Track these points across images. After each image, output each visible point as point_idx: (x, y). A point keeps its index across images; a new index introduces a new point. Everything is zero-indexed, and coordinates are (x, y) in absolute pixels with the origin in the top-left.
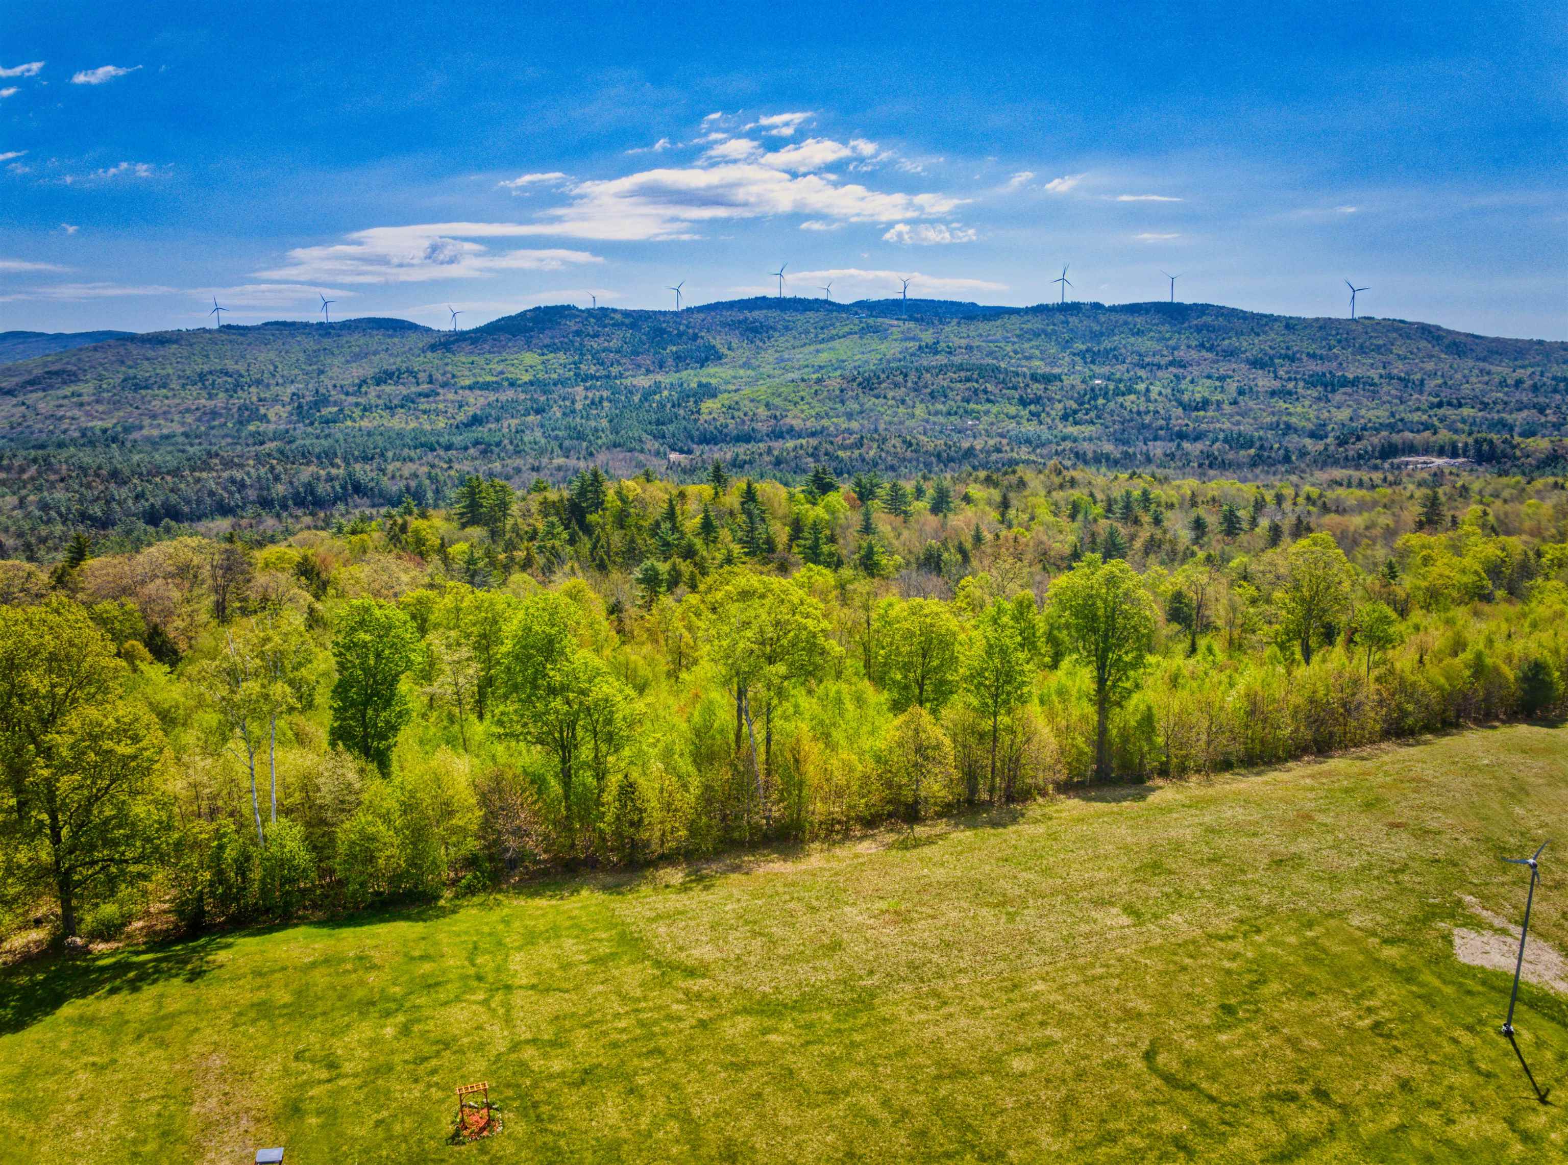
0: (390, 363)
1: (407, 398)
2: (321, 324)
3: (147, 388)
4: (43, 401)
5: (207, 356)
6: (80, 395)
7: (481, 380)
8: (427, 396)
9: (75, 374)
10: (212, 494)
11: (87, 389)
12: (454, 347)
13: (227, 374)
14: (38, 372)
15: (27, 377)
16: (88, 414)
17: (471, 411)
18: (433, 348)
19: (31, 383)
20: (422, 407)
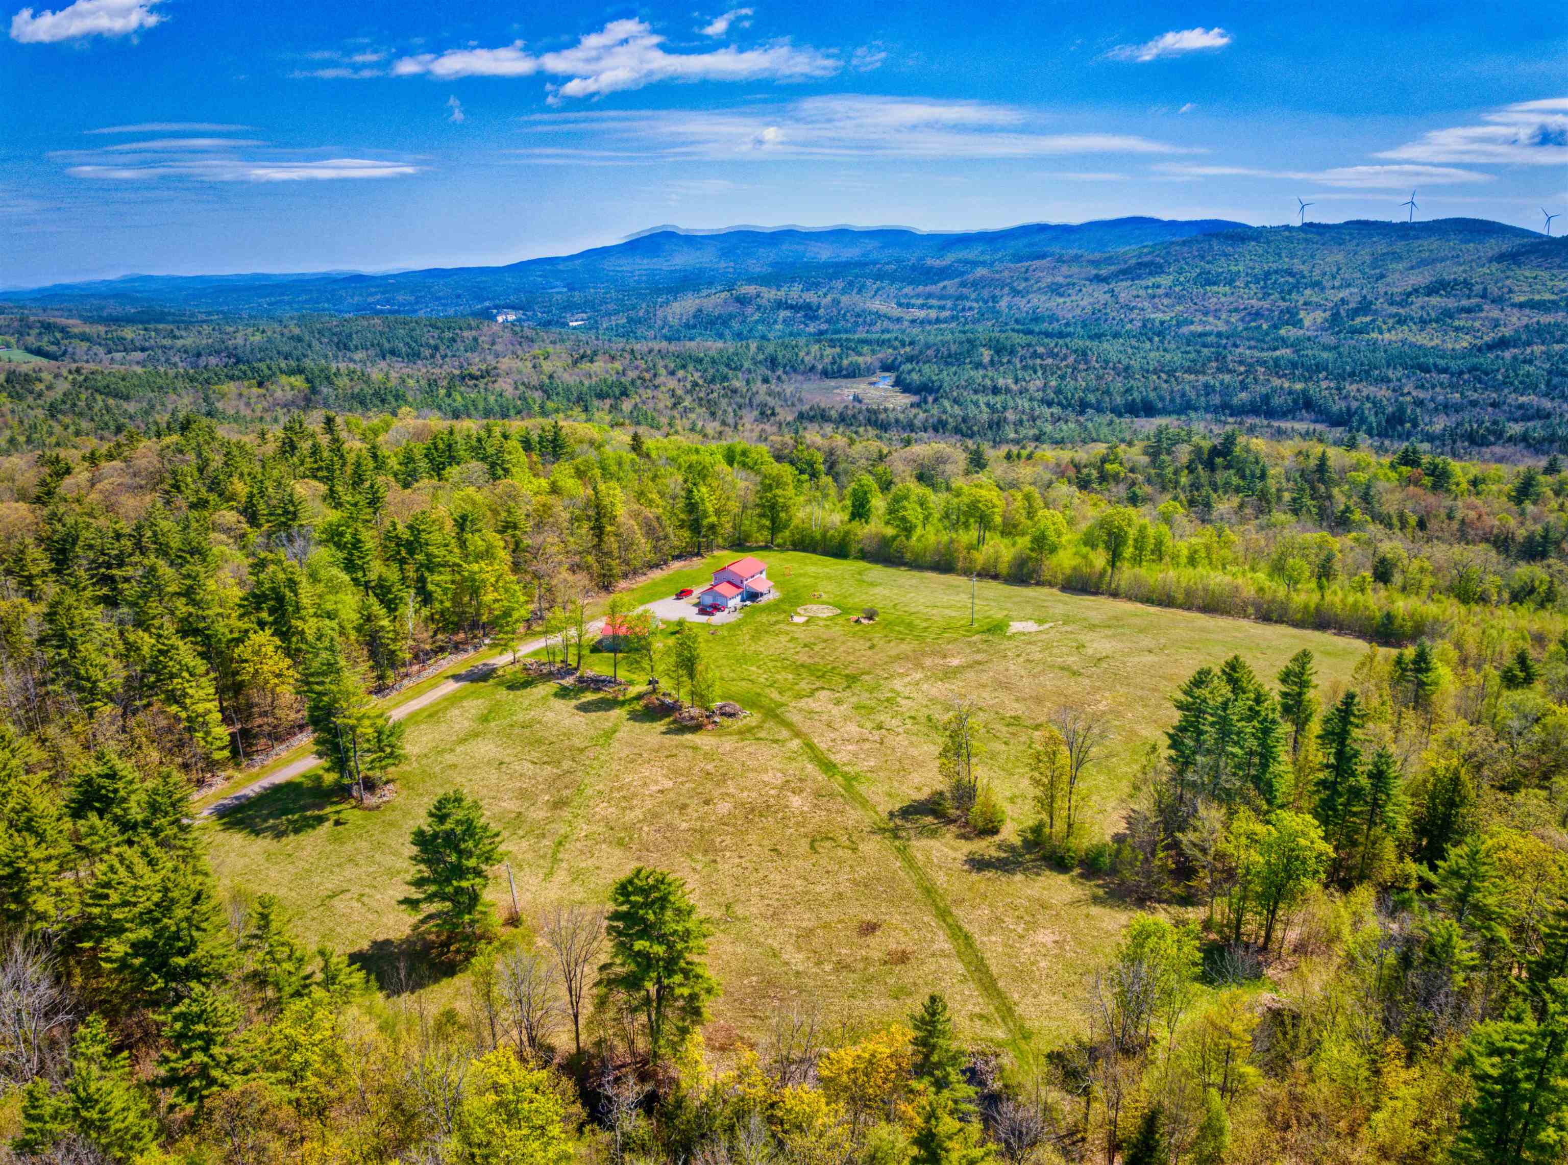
0: (1451, 272)
1: (1449, 314)
2: (1403, 224)
3: (1214, 284)
4: (1125, 290)
5: (1279, 255)
6: (1159, 287)
7: (1537, 297)
8: (1469, 311)
9: (1161, 267)
10: (1183, 395)
11: (1165, 281)
12: (1523, 259)
13: (1291, 274)
14: (1133, 262)
15: (1123, 267)
16: (1155, 307)
17: (1507, 332)
18: (1501, 258)
19: (1124, 272)
20: (1456, 323)
